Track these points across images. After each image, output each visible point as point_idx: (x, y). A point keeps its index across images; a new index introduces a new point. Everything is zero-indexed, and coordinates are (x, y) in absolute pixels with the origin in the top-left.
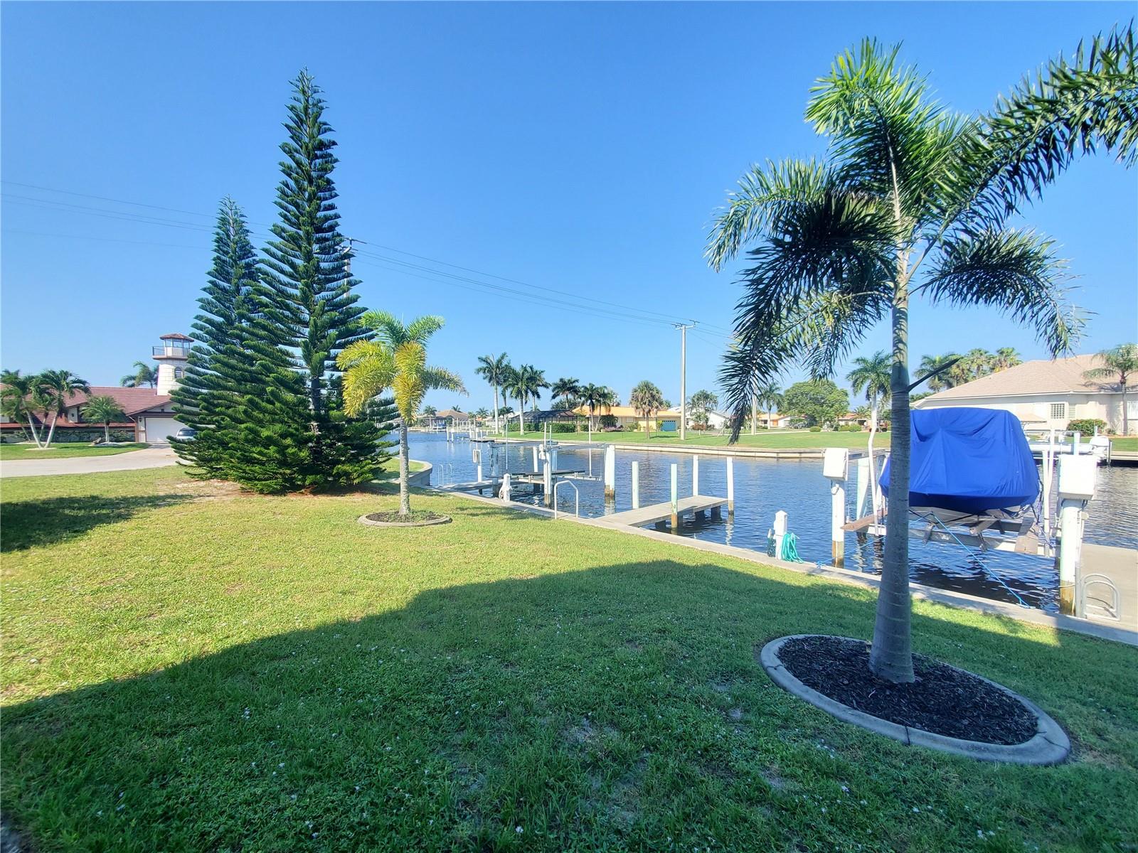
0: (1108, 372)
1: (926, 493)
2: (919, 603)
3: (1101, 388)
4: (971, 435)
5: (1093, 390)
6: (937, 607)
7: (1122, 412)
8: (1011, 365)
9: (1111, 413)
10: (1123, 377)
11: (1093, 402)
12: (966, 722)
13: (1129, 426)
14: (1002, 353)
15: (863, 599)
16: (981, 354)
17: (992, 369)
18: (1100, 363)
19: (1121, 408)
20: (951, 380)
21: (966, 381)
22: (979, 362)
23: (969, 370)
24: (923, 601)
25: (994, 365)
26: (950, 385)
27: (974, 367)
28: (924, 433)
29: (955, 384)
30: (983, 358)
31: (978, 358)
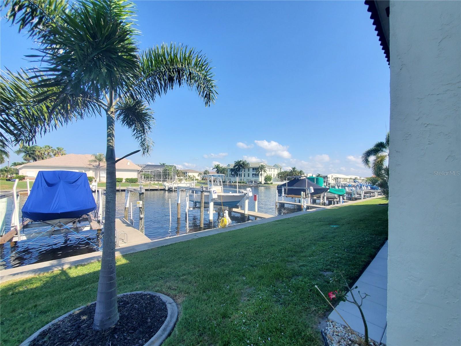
0: (95, 161)
1: (59, 212)
2: (69, 271)
3: (94, 166)
4: (73, 183)
5: (91, 167)
6: (79, 268)
7: (99, 174)
8: (62, 154)
9: (96, 175)
10: (99, 163)
11: (92, 171)
12: (149, 320)
13: (101, 179)
14: (59, 149)
15: (38, 284)
16: (50, 148)
17: (55, 155)
18: (93, 158)
19: (99, 173)
20: (35, 157)
21: (43, 159)
22: (49, 151)
23: (44, 154)
24: (70, 268)
25: (55, 153)
26: (35, 160)
27: (46, 153)
28: (50, 182)
29: (37, 159)
30: (50, 150)
31: (48, 149)
